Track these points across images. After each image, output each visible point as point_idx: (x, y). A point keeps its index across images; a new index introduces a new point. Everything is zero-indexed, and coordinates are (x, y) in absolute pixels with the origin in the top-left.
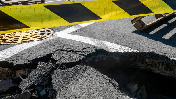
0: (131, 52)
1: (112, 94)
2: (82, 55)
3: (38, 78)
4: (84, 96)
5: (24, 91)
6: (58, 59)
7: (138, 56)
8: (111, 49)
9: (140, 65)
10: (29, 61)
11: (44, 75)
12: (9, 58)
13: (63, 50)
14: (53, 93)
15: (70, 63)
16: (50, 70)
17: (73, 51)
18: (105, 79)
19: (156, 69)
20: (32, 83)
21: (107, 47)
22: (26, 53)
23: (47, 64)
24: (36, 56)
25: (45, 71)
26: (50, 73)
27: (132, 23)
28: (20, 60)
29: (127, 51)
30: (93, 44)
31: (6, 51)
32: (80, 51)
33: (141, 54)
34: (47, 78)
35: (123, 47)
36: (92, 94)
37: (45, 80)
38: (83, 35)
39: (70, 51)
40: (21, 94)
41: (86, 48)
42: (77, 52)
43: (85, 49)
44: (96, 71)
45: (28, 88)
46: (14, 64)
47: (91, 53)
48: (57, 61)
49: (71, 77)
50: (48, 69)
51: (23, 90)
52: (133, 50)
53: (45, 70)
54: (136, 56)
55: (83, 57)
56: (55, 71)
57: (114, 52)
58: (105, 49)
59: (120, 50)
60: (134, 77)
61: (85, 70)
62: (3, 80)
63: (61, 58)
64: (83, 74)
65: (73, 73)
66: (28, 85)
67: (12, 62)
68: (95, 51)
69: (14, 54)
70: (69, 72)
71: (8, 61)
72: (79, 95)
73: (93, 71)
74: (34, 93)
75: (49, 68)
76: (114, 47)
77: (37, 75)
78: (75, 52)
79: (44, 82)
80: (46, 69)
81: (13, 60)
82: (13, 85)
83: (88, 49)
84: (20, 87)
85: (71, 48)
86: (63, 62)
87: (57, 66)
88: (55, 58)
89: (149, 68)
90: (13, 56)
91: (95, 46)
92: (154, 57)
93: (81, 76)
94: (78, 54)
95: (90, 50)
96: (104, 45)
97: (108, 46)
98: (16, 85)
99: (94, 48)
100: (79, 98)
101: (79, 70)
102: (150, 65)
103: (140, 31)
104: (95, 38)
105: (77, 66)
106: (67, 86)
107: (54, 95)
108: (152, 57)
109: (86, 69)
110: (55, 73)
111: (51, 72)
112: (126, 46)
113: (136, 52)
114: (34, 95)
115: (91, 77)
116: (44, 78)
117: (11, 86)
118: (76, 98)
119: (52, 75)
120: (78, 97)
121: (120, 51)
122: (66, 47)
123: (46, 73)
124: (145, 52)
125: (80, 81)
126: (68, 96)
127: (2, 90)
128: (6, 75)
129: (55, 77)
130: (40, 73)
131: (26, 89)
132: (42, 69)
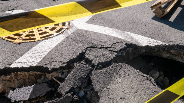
0: (161, 45)
1: (154, 92)
2: (114, 51)
3: (76, 80)
4: (128, 96)
5: (65, 95)
6: (92, 59)
7: (166, 48)
8: (141, 43)
9: (163, 55)
10: (63, 64)
11: (82, 77)
12: (40, 61)
13: (94, 47)
14: (92, 93)
15: (106, 62)
16: (88, 72)
17: (104, 48)
18: (142, 76)
19: (179, 58)
20: (72, 87)
21: (135, 41)
22: (57, 53)
23: (84, 66)
24: (68, 57)
25: (83, 74)
26: (88, 74)
27: (152, 9)
28: (53, 63)
29: (156, 44)
30: (120, 37)
31: (32, 52)
32: (111, 47)
33: (170, 46)
34: (86, 80)
35: (152, 40)
36: (136, 93)
37: (84, 82)
38: (104, 25)
39: (101, 48)
40: (61, 98)
41: (115, 43)
42: (108, 49)
43: (115, 45)
44: (131, 68)
45: (68, 92)
46: (49, 69)
47: (122, 49)
48: (93, 61)
49: (110, 77)
50: (86, 71)
51: (63, 94)
52: (161, 43)
53: (82, 72)
54: (165, 48)
55: (116, 54)
56: (93, 72)
57: (144, 46)
58: (135, 43)
59: (148, 43)
60: (152, 64)
61: (121, 68)
62: (37, 84)
63: (95, 57)
64: (120, 73)
65: (110, 73)
66: (67, 89)
67: (46, 66)
68: (125, 46)
69: (44, 56)
70: (106, 72)
71: (42, 66)
72: (123, 95)
73: (129, 68)
74: (75, 96)
75: (86, 69)
76: (143, 40)
77: (75, 77)
78: (106, 48)
79: (83, 85)
80: (83, 70)
81: (46, 64)
82: (50, 89)
83: (117, 44)
84: (59, 91)
85: (100, 44)
86: (99, 62)
87: (93, 66)
88: (89, 58)
89: (172, 57)
90: (44, 58)
91: (123, 40)
92: (182, 49)
93: (119, 74)
94: (110, 51)
95: (120, 45)
96: (132, 38)
97: (137, 39)
98: (53, 89)
99: (124, 43)
100: (124, 98)
101: (115, 69)
102: (173, 55)
103: (160, 18)
104: (118, 28)
105: (113, 65)
106: (108, 87)
107: (93, 95)
108: (179, 49)
109: (122, 66)
110: (93, 74)
111: (90, 74)
112: (154, 38)
113: (165, 45)
114: (75, 98)
115: (129, 75)
116: (83, 80)
117: (48, 91)
118: (121, 98)
119: (91, 76)
120: (122, 97)
121: (149, 45)
122: (94, 43)
123: (84, 75)
124: (174, 45)
125: (120, 80)
126: (113, 97)
127: (39, 95)
128: (34, 77)
129: (94, 78)
130: (78, 75)
131: (67, 93)
132: (79, 71)
